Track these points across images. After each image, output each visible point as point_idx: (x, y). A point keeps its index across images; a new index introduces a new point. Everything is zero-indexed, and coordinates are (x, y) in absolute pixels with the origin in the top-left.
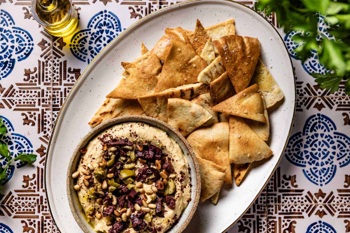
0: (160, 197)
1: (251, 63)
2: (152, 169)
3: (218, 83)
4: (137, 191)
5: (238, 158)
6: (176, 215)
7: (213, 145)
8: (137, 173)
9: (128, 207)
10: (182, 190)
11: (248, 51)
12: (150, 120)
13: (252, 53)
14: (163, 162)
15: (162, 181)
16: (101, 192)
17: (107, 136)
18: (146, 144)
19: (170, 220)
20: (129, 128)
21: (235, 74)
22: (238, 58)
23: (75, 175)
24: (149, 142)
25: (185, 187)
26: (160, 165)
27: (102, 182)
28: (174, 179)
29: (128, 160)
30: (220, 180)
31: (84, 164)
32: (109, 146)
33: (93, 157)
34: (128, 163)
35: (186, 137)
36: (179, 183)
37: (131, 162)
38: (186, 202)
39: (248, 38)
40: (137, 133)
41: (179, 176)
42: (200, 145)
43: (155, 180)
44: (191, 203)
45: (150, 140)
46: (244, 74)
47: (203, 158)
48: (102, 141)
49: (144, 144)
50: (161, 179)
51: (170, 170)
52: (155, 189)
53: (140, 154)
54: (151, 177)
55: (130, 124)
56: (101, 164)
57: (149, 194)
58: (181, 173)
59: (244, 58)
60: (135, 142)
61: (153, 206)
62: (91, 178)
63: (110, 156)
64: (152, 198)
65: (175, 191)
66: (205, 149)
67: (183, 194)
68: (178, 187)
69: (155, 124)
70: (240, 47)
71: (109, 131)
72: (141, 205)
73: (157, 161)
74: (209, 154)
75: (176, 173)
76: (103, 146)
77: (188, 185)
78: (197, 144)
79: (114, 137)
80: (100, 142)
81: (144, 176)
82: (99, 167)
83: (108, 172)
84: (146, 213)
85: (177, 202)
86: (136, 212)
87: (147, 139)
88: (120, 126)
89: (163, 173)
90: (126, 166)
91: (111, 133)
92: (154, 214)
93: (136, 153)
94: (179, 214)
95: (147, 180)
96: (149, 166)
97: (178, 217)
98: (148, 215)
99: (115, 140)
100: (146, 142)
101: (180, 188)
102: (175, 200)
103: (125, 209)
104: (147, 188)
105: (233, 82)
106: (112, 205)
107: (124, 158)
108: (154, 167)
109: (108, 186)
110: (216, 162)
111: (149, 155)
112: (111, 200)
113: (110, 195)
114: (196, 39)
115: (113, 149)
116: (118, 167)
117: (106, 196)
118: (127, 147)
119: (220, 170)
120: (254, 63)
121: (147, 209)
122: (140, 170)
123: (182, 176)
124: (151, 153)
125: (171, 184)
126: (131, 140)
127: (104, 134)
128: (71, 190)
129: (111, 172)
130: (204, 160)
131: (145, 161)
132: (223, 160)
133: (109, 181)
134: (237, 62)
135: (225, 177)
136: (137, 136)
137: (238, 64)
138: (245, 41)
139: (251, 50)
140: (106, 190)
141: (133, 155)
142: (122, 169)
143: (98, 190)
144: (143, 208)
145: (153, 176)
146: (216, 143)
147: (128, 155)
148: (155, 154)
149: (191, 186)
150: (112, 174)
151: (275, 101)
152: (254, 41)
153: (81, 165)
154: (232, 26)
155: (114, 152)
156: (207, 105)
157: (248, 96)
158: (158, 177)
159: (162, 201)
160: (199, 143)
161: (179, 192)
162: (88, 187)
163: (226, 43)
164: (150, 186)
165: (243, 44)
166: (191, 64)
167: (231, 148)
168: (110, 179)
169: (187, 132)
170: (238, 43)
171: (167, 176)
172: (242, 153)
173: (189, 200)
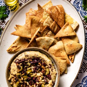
0: (45, 76)
1: (62, 15)
2: (38, 67)
3: (52, 26)
4: (35, 77)
5: (70, 52)
6: (53, 81)
7: (59, 51)
8: (33, 70)
9: (34, 85)
10: (52, 71)
11: (59, 11)
12: (31, 49)
13: (61, 11)
14: (41, 63)
15: (43, 70)
16: (22, 82)
17: (17, 60)
18: (33, 58)
19: (51, 84)
20: (24, 54)
21: (58, 21)
22: (57, 15)
23: (9, 79)
24: (34, 57)
25: (53, 69)
26: (41, 64)
27: (21, 78)
28: (47, 68)
29: (28, 66)
30: (65, 63)
31: (11, 74)
32: (19, 63)
33: (14, 70)
34: (28, 68)
35: (48, 51)
36: (50, 69)
37: (29, 67)
38: (55, 75)
39: (58, 6)
40: (28, 55)
41: (49, 66)
42: (54, 52)
43: (41, 71)
44: (57, 75)
45: (34, 56)
46: (61, 20)
47: (56, 57)
48: (16, 62)
49: (32, 58)
50: (43, 69)
51: (45, 65)
52: (42, 74)
53: (32, 63)
54: (39, 70)
55: (24, 53)
56: (18, 71)
57: (40, 77)
58: (50, 64)
59: (59, 14)
60: (28, 59)
61: (43, 80)
62: (16, 78)
63: (20, 67)
64: (42, 78)
65: (50, 72)
66: (56, 53)
67: (53, 73)
68: (50, 70)
69: (33, 49)
70: (56, 10)
71: (17, 58)
72: (39, 82)
73: (39, 63)
74: (58, 55)
75: (48, 65)
76: (17, 64)
77: (54, 68)
78: (52, 52)
79: (20, 59)
80: (15, 63)
81: (36, 70)
82: (18, 72)
83: (22, 74)
84: (42, 84)
85: (52, 76)
86: (37, 85)
87: (32, 56)
88: (21, 54)
89: (43, 67)
90: (28, 69)
91: (18, 58)
92: (45, 83)
93: (30, 62)
94: (54, 81)
95: (37, 71)
96: (37, 66)
97: (54, 82)
98: (42, 85)
99: (20, 60)
100: (32, 57)
101: (51, 70)
102: (51, 76)
103: (33, 85)
104: (39, 74)
105: (59, 24)
106: (27, 85)
107: (26, 66)
108: (39, 66)
109: (24, 78)
110: (62, 57)
111: (35, 62)
112: (26, 84)
113: (25, 82)
114: (39, 11)
115: (21, 64)
116: (25, 70)
117: (24, 83)
118: (26, 61)
119: (64, 59)
120: (63, 14)
121: (41, 82)
122: (34, 69)
123: (50, 66)
124: (36, 61)
125: (47, 70)
126: (26, 58)
127: (15, 59)
128: (9, 85)
129: (23, 73)
130: (57, 57)
131: (34, 65)
132: (64, 55)
133: (23, 77)
134: (57, 16)
135: (67, 61)
136: (28, 56)
137: (58, 17)
138: (57, 7)
139: (60, 10)
140: (23, 81)
141: (29, 64)
142: (26, 71)
143: (20, 82)
144: (40, 83)
145: (39, 69)
146: (59, 49)
147: (27, 64)
148: (37, 61)
149: (55, 68)
150: (24, 74)
151: (76, 26)
152: (60, 6)
153: (10, 74)
154: (51, 3)
155: (21, 65)
156: (51, 36)
157: (66, 28)
158: (41, 69)
159: (46, 78)
160: (53, 52)
161: (51, 72)
162: (16, 82)
163: (51, 11)
164: (40, 73)
165: (57, 9)
166: (40, 23)
167: (66, 50)
168: (23, 76)
169: (47, 49)
170: (55, 9)
171: (45, 68)
172: (70, 50)
173: (56, 74)
